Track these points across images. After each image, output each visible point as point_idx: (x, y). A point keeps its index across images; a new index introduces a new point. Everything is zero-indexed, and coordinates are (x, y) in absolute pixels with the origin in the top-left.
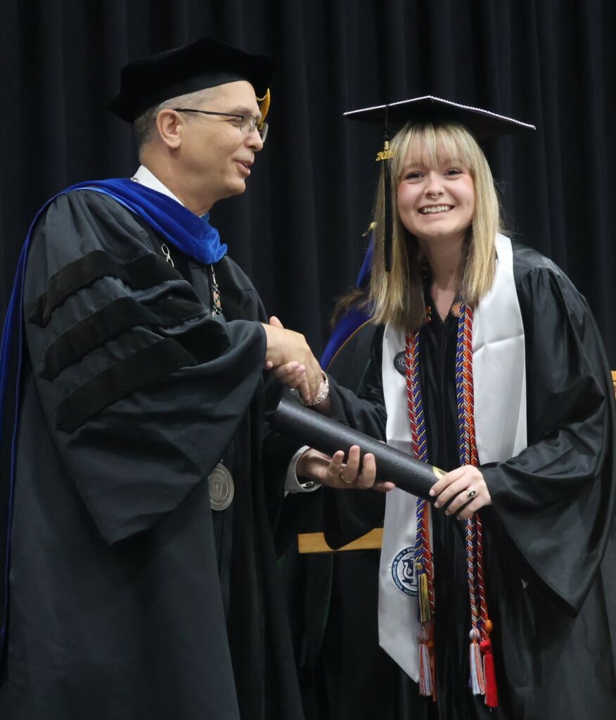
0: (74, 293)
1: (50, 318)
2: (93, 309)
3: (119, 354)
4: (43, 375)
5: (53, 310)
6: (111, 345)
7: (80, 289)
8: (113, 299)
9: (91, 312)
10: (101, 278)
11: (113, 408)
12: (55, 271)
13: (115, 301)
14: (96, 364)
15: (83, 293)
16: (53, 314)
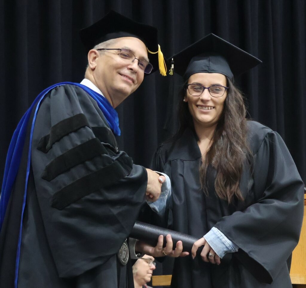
0: (67, 134)
1: (51, 147)
2: (79, 143)
3: (93, 168)
4: (44, 178)
5: (54, 143)
6: (88, 163)
7: (71, 132)
8: (91, 138)
9: (77, 144)
10: (84, 127)
11: (88, 197)
12: (56, 123)
13: (92, 139)
14: (79, 172)
15: (73, 135)
16: (53, 145)
